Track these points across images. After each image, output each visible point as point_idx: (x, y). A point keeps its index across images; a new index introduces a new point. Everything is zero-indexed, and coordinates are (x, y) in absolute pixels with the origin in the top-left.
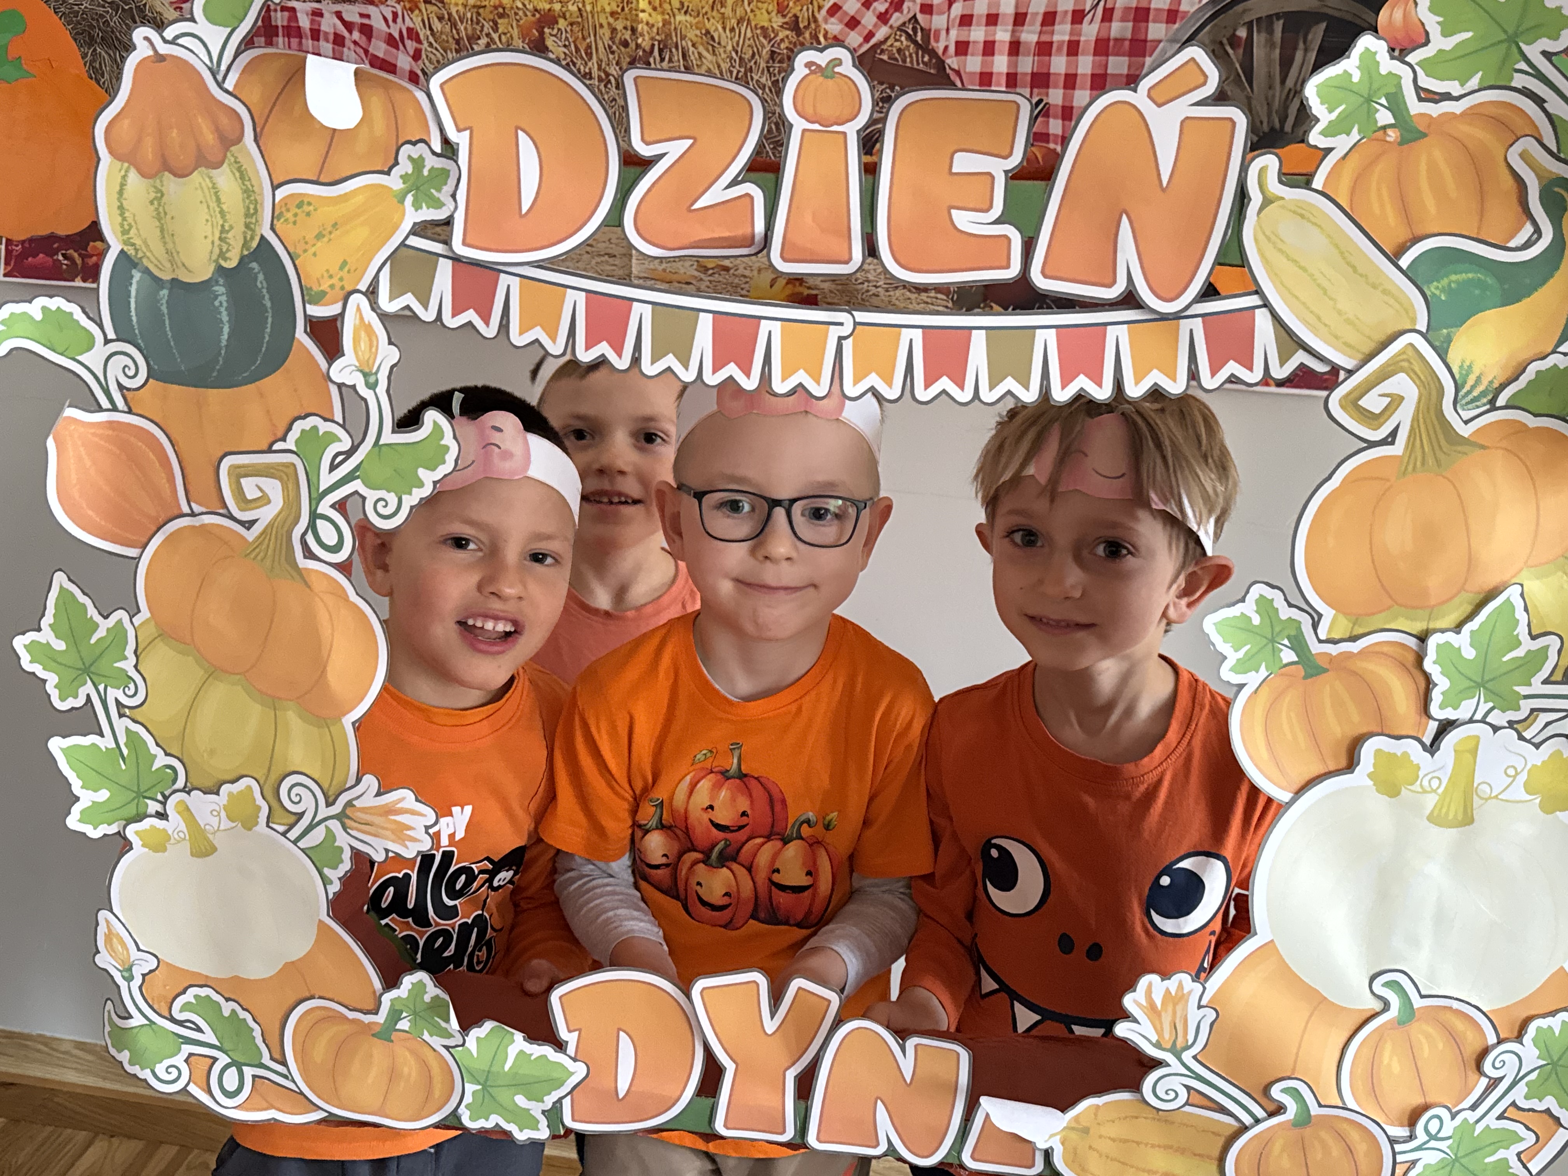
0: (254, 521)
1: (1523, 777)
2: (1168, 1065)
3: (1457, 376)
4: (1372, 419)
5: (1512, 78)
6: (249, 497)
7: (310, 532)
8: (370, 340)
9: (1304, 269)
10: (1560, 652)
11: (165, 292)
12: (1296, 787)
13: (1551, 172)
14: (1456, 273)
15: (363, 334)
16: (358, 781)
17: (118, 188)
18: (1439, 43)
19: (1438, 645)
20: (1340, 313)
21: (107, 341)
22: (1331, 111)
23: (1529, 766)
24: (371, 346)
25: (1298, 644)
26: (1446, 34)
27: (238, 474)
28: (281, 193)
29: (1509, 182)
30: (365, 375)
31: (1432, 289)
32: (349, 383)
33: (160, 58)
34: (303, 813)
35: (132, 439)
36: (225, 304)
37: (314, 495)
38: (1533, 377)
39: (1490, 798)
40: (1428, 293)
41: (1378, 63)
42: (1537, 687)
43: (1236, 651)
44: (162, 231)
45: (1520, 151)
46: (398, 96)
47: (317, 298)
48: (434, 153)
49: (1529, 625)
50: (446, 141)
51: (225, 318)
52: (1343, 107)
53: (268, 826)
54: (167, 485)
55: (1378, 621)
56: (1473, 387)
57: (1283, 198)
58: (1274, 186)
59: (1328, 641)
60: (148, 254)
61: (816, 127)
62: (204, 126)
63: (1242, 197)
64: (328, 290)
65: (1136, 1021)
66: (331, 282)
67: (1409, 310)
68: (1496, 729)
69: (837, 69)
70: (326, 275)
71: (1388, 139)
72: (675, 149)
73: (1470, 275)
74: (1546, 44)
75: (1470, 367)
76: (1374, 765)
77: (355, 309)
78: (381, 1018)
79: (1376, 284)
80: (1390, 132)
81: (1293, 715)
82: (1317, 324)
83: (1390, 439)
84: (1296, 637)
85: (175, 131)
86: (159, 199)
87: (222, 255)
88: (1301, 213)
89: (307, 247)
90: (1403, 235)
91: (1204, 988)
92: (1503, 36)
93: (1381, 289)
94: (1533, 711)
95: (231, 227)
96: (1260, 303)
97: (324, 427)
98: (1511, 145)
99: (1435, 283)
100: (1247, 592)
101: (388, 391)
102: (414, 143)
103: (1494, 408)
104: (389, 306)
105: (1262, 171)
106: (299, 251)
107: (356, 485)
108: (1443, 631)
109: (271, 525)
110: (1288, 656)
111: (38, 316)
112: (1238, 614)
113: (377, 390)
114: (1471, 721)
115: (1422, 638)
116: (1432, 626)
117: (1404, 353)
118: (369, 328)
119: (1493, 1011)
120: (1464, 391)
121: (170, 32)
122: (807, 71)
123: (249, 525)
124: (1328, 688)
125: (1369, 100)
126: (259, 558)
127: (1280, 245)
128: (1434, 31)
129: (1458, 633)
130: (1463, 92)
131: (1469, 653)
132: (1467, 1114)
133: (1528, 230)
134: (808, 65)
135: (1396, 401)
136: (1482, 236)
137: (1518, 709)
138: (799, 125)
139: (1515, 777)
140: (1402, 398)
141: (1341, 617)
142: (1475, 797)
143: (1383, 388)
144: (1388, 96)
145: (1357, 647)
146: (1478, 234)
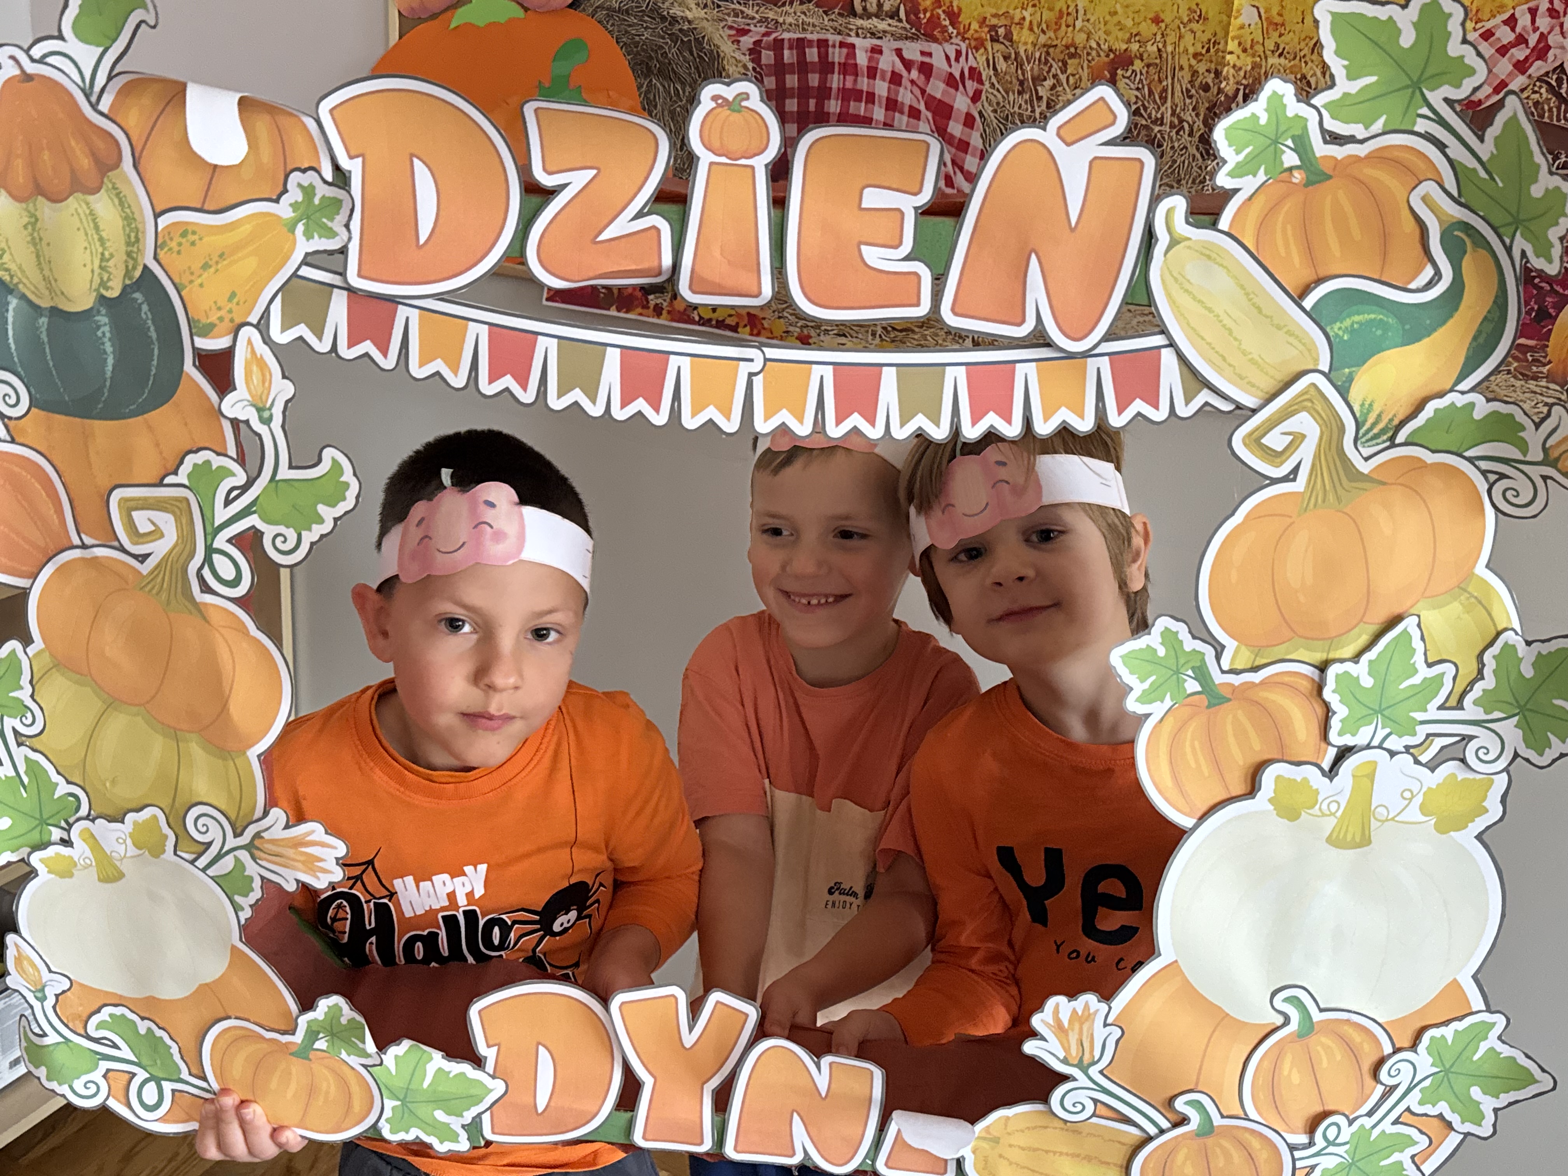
0: (149, 555)
1: (1419, 799)
2: (1075, 1079)
3: (1358, 415)
4: (1274, 456)
5: (1414, 123)
6: (142, 530)
7: (206, 567)
8: (263, 375)
9: (1210, 310)
10: (1455, 677)
11: (45, 320)
12: (1199, 814)
13: (1452, 216)
14: (1359, 314)
15: (255, 368)
16: (265, 814)
18: (1344, 86)
19: (1337, 675)
20: (1244, 353)
22: (1238, 152)
23: (1424, 789)
24: (264, 382)
25: (1201, 675)
26: (1351, 77)
27: (127, 509)
28: (163, 222)
29: (1410, 225)
30: (259, 410)
31: (1335, 329)
32: (242, 418)
33: (27, 78)
34: (210, 843)
36: (108, 334)
37: (209, 529)
38: (1431, 414)
39: (1387, 820)
40: (1331, 334)
41: (1285, 106)
42: (1432, 713)
43: (1142, 682)
44: (38, 257)
45: (1422, 194)
46: (285, 123)
47: (206, 331)
48: (324, 181)
49: (1425, 654)
50: (337, 168)
51: (109, 348)
52: (1251, 148)
53: (175, 854)
54: (55, 516)
55: (1279, 652)
56: (1374, 425)
57: (1189, 239)
58: (1182, 228)
59: (1232, 671)
60: (25, 281)
61: (724, 160)
62: (78, 150)
63: (1149, 237)
64: (217, 322)
65: (1044, 1039)
66: (219, 314)
67: (1311, 349)
68: (1392, 754)
69: (744, 104)
70: (214, 307)
71: (1294, 180)
72: (578, 179)
73: (1373, 316)
74: (1447, 91)
75: (1371, 405)
76: (1275, 792)
77: (245, 343)
78: (298, 1038)
79: (1281, 326)
80: (1296, 174)
81: (1196, 743)
82: (1221, 363)
83: (1292, 476)
84: (1198, 668)
85: (47, 153)
86: (33, 224)
87: (103, 284)
88: (1208, 254)
89: (193, 278)
90: (1307, 275)
91: (1110, 1008)
92: (1408, 82)
93: (1285, 330)
94: (1428, 736)
95: (112, 256)
96: (1166, 342)
97: (217, 461)
98: (1414, 188)
99: (1338, 324)
101: (283, 427)
102: (304, 171)
103: (1393, 445)
104: (282, 338)
105: (1169, 212)
106: (185, 280)
107: (253, 520)
108: (1342, 661)
109: (165, 560)
110: (1192, 686)
112: (1144, 646)
113: (272, 425)
114: (1368, 747)
115: (1322, 668)
116: (1332, 656)
117: (1306, 393)
118: (261, 363)
119: (1387, 1022)
120: (1365, 428)
122: (714, 104)
123: (142, 558)
124: (1230, 716)
125: (1275, 142)
126: (154, 592)
127: (1187, 286)
128: (1339, 74)
129: (1357, 662)
130: (1367, 135)
131: (1367, 682)
132: (1364, 1121)
133: (1428, 272)
134: (715, 98)
135: (1298, 439)
136: (1383, 279)
137: (1414, 734)
138: (705, 157)
139: (1411, 800)
140: (1304, 436)
141: (1243, 648)
142: (1372, 819)
143: (1285, 426)
144: (1293, 138)
145: (1256, 677)
146: (1381, 275)
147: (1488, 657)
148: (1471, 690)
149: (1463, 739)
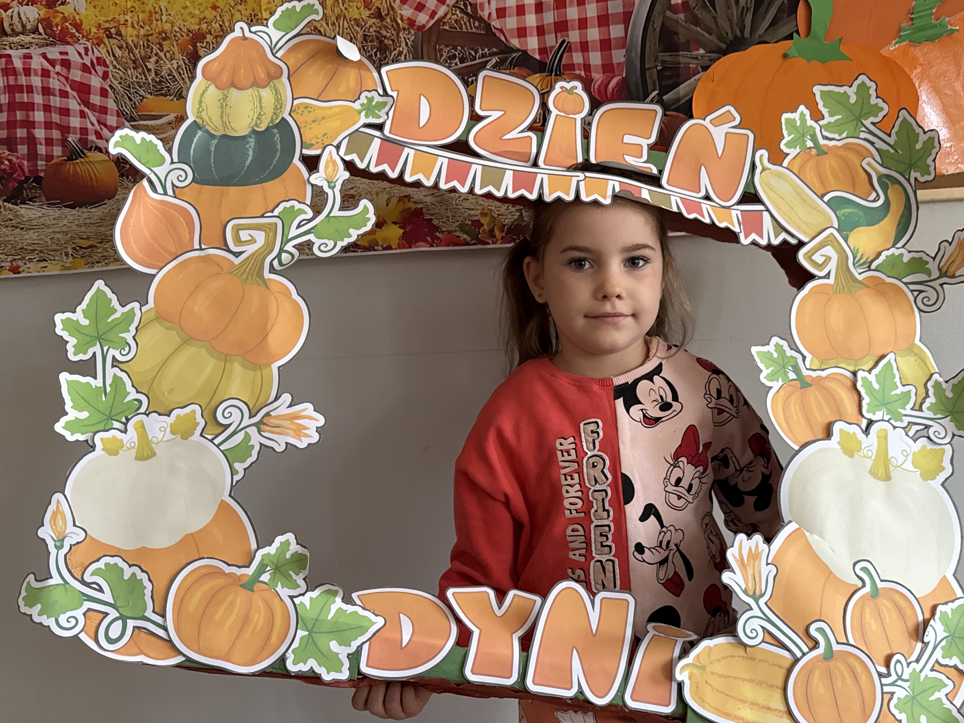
0: (241, 253)
1: (910, 457)
2: (753, 609)
3: (853, 252)
4: (820, 266)
5: (860, 134)
6: (243, 239)
7: (277, 259)
8: (334, 169)
9: (783, 198)
10: (916, 394)
11: (216, 141)
12: (801, 444)
13: (881, 172)
14: (847, 208)
15: (330, 165)
16: (277, 398)
17: (202, 92)
18: (828, 119)
19: (862, 378)
20: (799, 217)
21: (172, 162)
22: (789, 135)
23: (912, 452)
24: (334, 171)
25: (796, 370)
27: (237, 229)
28: (296, 102)
29: (864, 174)
30: (329, 183)
31: (839, 213)
32: (319, 184)
33: (245, 38)
34: (230, 425)
35: (172, 211)
36: (252, 147)
37: (285, 240)
38: (885, 258)
39: (897, 466)
40: (837, 215)
41: (807, 119)
42: (909, 411)
43: (767, 369)
44: (222, 112)
45: (867, 162)
46: (364, 73)
47: (309, 146)
48: (379, 95)
49: (900, 378)
51: (251, 153)
52: (794, 135)
53: (201, 435)
54: (188, 235)
55: (833, 363)
56: (860, 259)
57: (770, 169)
58: (767, 164)
59: (811, 369)
60: (210, 124)
61: (563, 114)
62: (260, 71)
63: (753, 166)
64: (315, 144)
65: (733, 570)
66: (317, 140)
67: (830, 219)
68: (895, 427)
69: (575, 91)
70: (315, 138)
71: (812, 153)
72: (496, 115)
73: (853, 210)
74: (872, 119)
75: (858, 249)
76: (840, 438)
77: (328, 154)
78: (250, 571)
79: (815, 208)
80: (813, 150)
81: (797, 406)
83: (828, 276)
84: (794, 366)
85: (243, 70)
86: (224, 100)
87: (256, 125)
88: (779, 175)
89: (307, 125)
90: (822, 189)
91: (770, 550)
92: (854, 118)
93: (816, 210)
94: (909, 423)
95: (265, 114)
96: (765, 209)
97: (297, 206)
98: (863, 160)
99: (840, 211)
100: (770, 340)
101: (340, 191)
102: (369, 91)
103: (869, 270)
104: (345, 156)
105: (761, 157)
106: (302, 126)
107: (310, 237)
108: (864, 370)
109: (253, 254)
110: (792, 375)
111: (138, 142)
112: (767, 351)
113: (335, 190)
114: (882, 420)
115: (854, 374)
116: (857, 368)
117: (829, 237)
118: (335, 162)
120: (857, 259)
121: (253, 29)
122: (561, 90)
123: (237, 255)
124: (812, 394)
125: (803, 136)
126: (239, 274)
127: (771, 188)
128: (826, 115)
129: (870, 373)
130: (840, 138)
131: (876, 386)
132: (913, 665)
133: (874, 195)
134: (562, 88)
135: (828, 259)
136: (856, 194)
137: (902, 421)
138: (554, 112)
139: (907, 456)
140: (830, 258)
141: (815, 359)
142: (890, 466)
143: (822, 252)
144: (810, 135)
145: (824, 374)
146: (854, 191)
147: (929, 385)
148: (924, 402)
149: (926, 428)
